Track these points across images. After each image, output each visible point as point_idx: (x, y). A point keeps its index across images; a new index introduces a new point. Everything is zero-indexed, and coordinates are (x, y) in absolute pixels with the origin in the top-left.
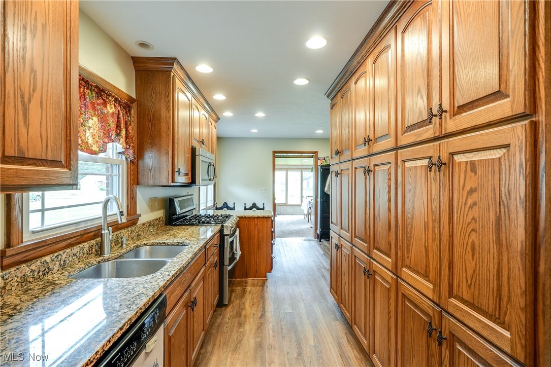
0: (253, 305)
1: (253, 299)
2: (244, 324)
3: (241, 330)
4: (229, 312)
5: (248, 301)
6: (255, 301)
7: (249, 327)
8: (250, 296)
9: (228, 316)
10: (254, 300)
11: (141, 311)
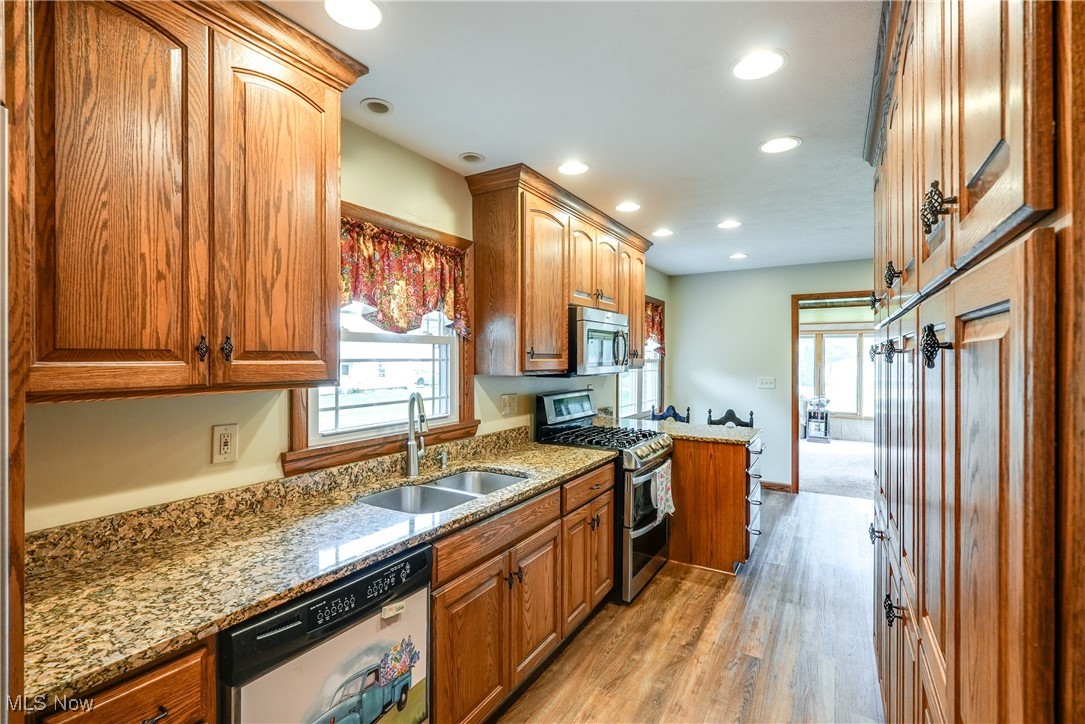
0: (681, 618)
1: (685, 606)
2: (647, 648)
3: (636, 657)
4: (630, 617)
5: (675, 608)
6: (688, 611)
7: (654, 657)
8: (684, 599)
9: (624, 624)
10: (687, 608)
11: (375, 558)
